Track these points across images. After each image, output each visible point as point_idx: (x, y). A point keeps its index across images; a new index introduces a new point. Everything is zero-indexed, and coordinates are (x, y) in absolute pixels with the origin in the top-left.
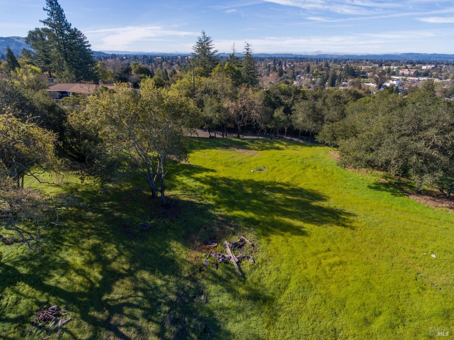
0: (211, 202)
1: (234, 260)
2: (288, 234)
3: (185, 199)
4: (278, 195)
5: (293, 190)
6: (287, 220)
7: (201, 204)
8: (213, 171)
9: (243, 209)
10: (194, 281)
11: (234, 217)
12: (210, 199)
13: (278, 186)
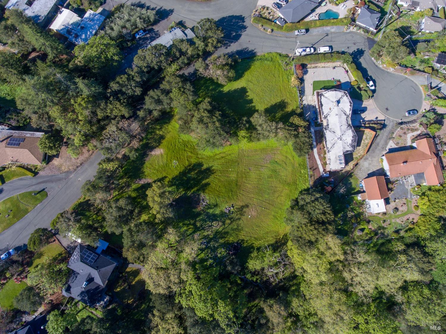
0: (183, 192)
1: (206, 204)
2: (208, 187)
3: (177, 197)
4: (193, 173)
5: (193, 167)
6: (204, 182)
7: (182, 195)
8: (166, 177)
9: (192, 188)
10: (205, 212)
11: (194, 192)
12: (182, 192)
13: (189, 168)
